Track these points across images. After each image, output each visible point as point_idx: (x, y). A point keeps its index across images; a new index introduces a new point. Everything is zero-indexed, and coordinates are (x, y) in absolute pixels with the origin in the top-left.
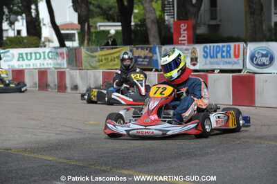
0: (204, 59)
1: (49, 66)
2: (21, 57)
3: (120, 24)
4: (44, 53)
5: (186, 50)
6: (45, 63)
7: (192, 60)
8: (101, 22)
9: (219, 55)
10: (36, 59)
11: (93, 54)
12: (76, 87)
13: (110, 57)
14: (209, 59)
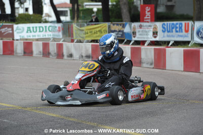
0: (163, 33)
1: (49, 37)
2: (29, 30)
3: (100, 3)
4: (46, 27)
5: (150, 26)
6: (46, 34)
8: (86, 2)
9: (174, 30)
10: (40, 31)
11: (82, 28)
12: (71, 56)
13: (93, 31)
14: (166, 33)
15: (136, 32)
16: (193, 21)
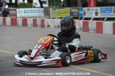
0: (101, 13)
2: (25, 12)
4: (35, 10)
6: (35, 14)
10: (31, 13)
11: (55, 11)
12: (49, 26)
13: (61, 12)
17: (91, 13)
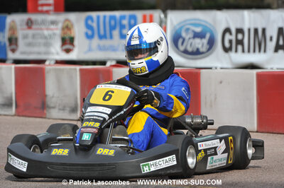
0: (87, 41)
5: (53, 23)
7: (64, 41)
9: (116, 33)
14: (96, 41)
15: (16, 39)
16: (164, 11)
17: (42, 41)
